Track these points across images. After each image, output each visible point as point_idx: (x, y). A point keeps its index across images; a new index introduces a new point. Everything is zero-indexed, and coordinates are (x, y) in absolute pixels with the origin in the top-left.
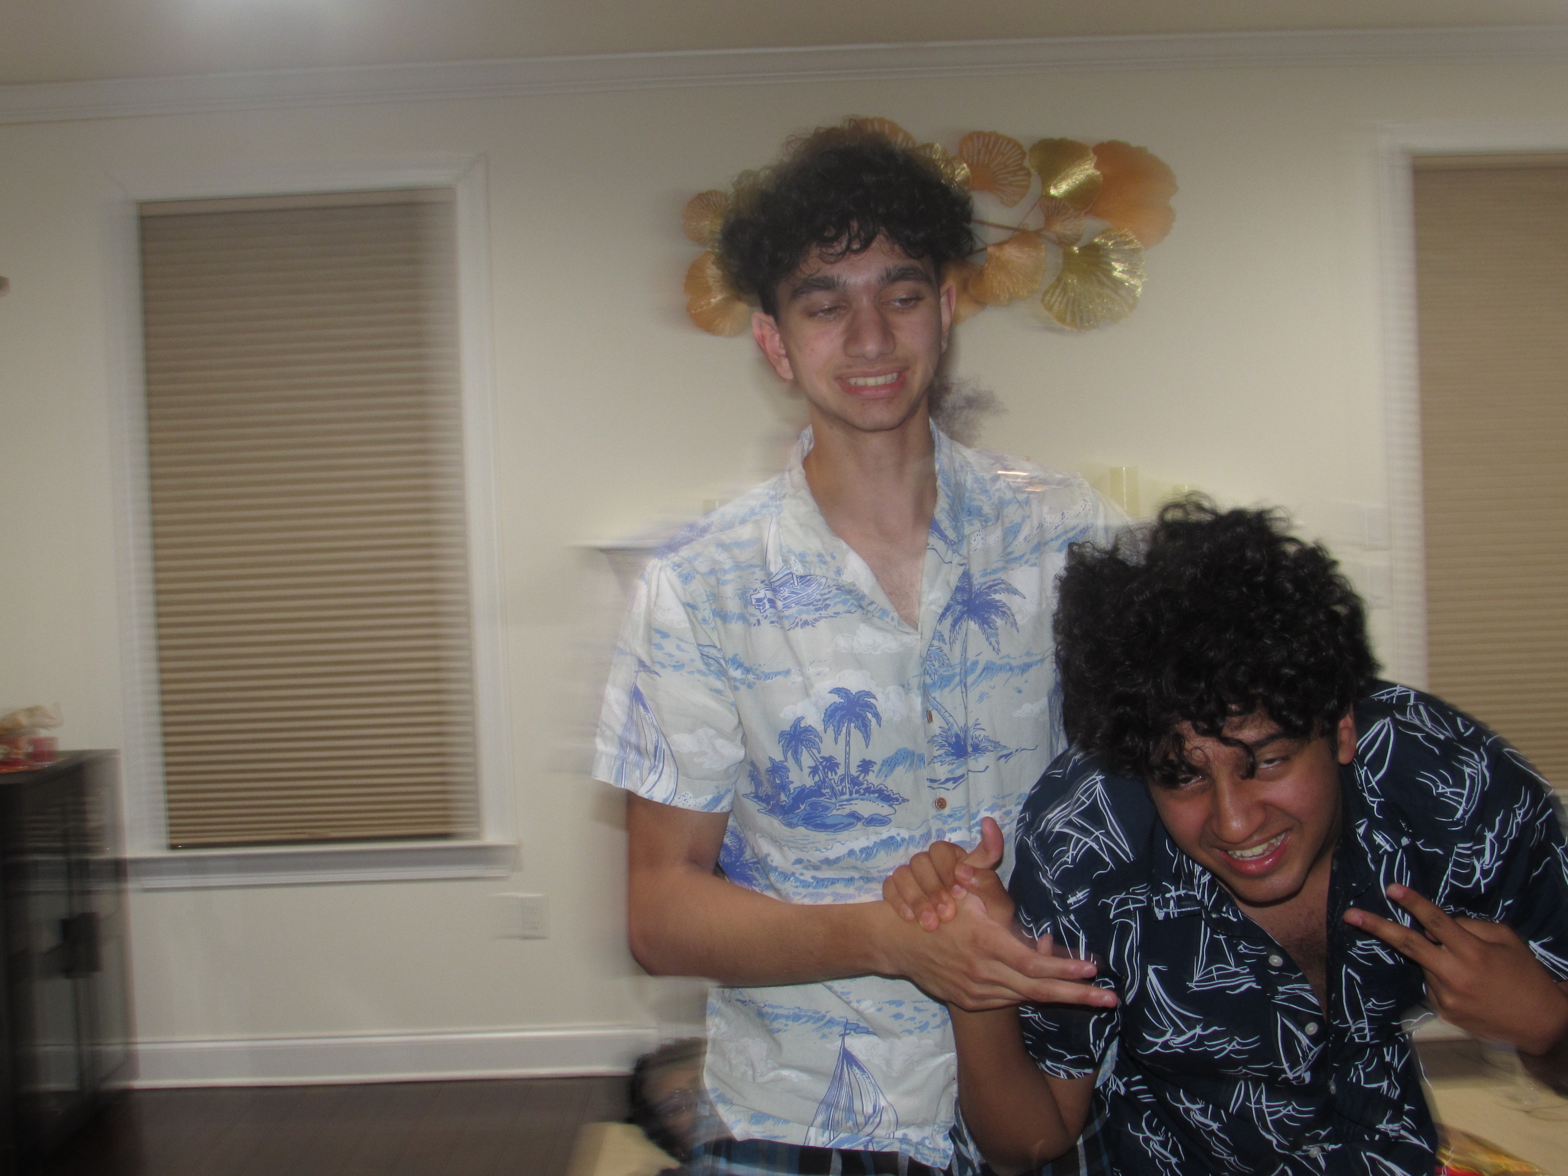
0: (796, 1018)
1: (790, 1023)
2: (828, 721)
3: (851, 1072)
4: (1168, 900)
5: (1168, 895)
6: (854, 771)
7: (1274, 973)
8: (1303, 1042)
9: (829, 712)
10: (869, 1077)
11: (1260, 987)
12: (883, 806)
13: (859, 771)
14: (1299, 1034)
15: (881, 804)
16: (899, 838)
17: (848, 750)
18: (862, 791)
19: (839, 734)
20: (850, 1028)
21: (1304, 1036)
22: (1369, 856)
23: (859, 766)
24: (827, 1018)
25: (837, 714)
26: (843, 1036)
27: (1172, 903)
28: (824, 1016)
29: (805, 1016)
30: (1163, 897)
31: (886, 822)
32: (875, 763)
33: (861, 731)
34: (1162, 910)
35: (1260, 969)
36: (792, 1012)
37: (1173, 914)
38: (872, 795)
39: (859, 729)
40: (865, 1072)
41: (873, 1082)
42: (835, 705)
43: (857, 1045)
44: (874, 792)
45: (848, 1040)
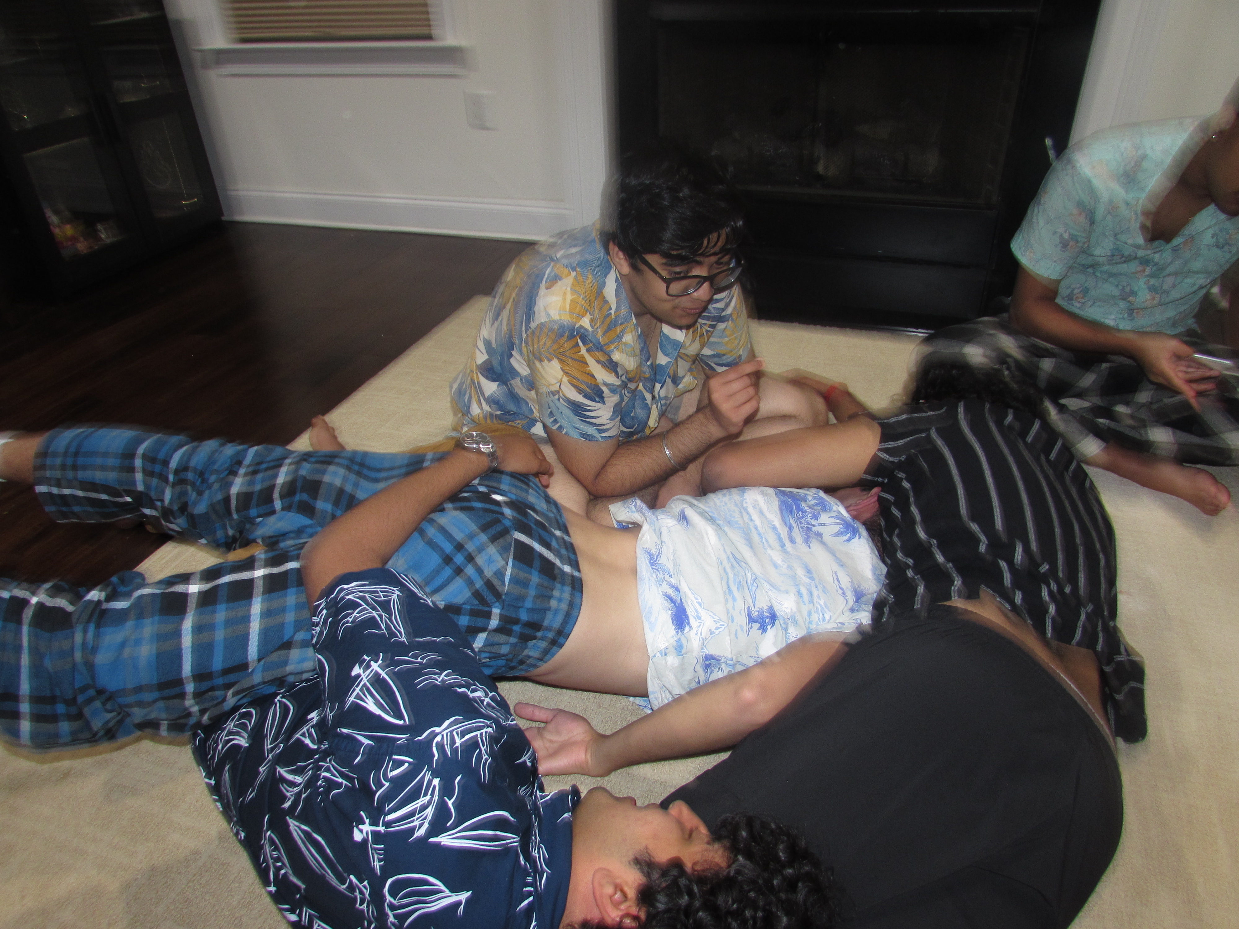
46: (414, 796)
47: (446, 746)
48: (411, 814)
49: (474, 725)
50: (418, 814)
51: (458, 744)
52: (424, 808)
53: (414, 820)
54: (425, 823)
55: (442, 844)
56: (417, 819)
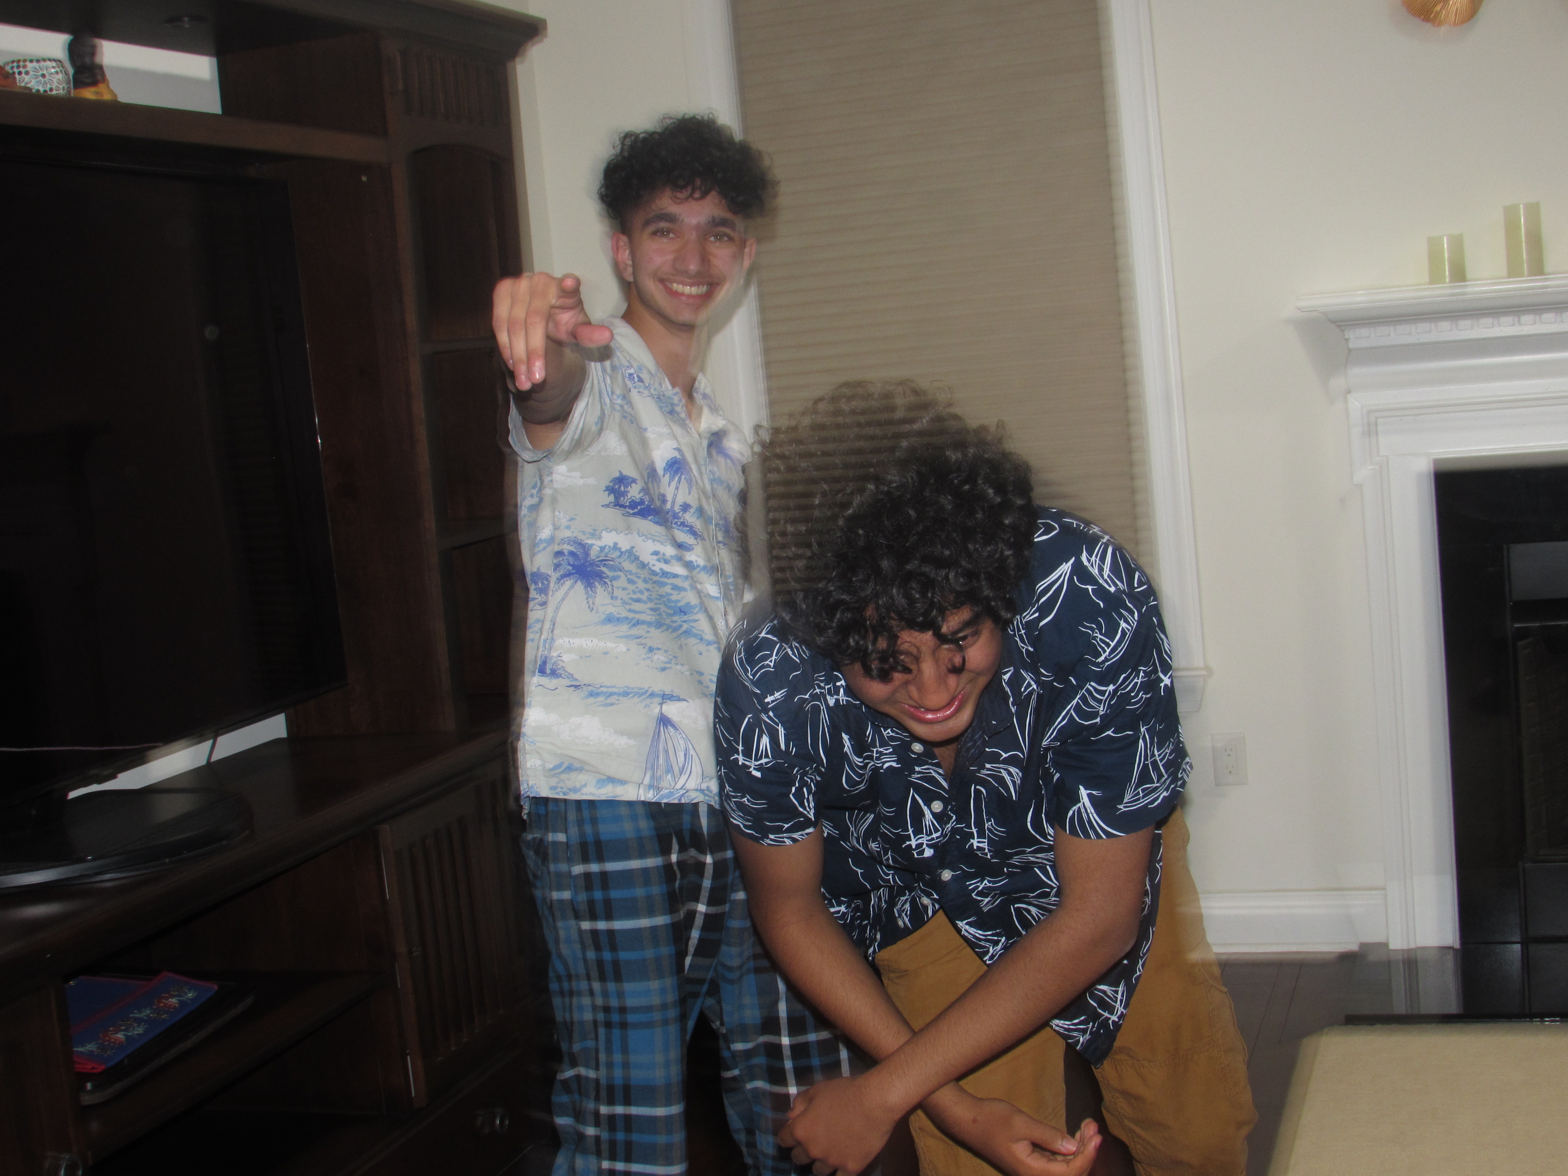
0: (626, 694)
1: (621, 698)
2: (668, 469)
3: (666, 730)
4: (839, 687)
5: (838, 684)
6: (677, 509)
7: (914, 756)
8: (927, 816)
9: (670, 463)
10: (681, 734)
11: (900, 766)
12: (690, 538)
13: (680, 509)
14: (925, 809)
15: (689, 536)
16: (695, 564)
17: (676, 493)
18: (679, 523)
19: (673, 481)
20: (666, 698)
21: (929, 812)
22: (1011, 699)
23: (681, 506)
24: (649, 692)
25: (675, 465)
26: (661, 704)
27: (842, 690)
28: (647, 691)
29: (632, 693)
30: (834, 685)
31: (689, 549)
32: (692, 507)
33: (687, 483)
34: (833, 697)
35: (902, 751)
36: (622, 690)
37: (843, 700)
38: (685, 528)
39: (687, 481)
40: (678, 730)
41: (684, 736)
42: (676, 459)
43: (671, 710)
44: (687, 526)
45: (665, 707)
46: (1115, 569)
47: (1128, 614)
48: (1103, 559)
49: (1119, 649)
50: (1099, 563)
51: (1122, 622)
52: (1101, 570)
53: (1097, 558)
54: (1088, 563)
55: (1064, 563)
56: (1096, 561)
